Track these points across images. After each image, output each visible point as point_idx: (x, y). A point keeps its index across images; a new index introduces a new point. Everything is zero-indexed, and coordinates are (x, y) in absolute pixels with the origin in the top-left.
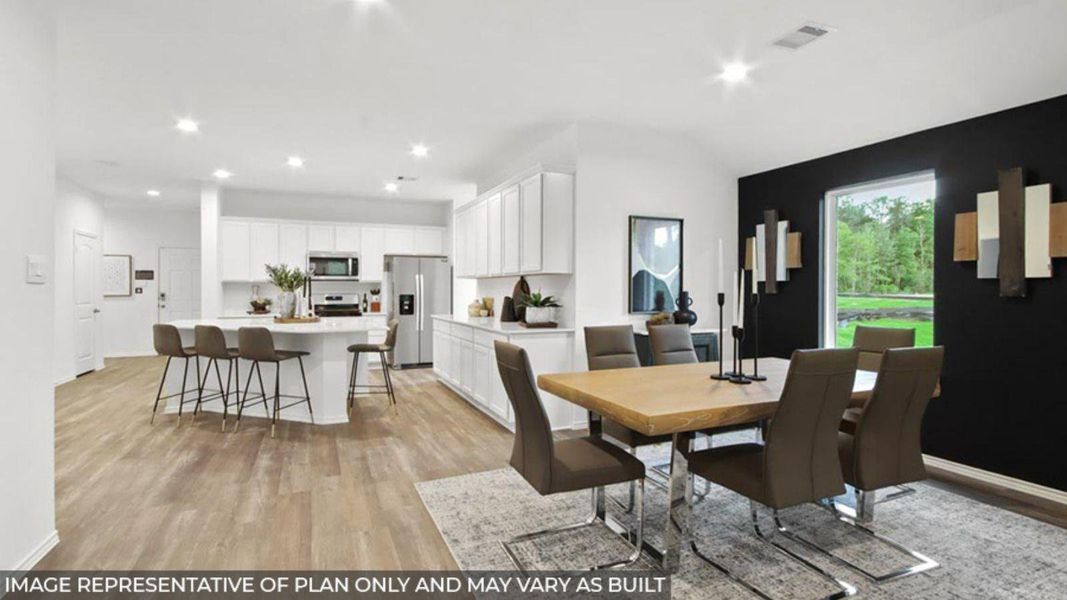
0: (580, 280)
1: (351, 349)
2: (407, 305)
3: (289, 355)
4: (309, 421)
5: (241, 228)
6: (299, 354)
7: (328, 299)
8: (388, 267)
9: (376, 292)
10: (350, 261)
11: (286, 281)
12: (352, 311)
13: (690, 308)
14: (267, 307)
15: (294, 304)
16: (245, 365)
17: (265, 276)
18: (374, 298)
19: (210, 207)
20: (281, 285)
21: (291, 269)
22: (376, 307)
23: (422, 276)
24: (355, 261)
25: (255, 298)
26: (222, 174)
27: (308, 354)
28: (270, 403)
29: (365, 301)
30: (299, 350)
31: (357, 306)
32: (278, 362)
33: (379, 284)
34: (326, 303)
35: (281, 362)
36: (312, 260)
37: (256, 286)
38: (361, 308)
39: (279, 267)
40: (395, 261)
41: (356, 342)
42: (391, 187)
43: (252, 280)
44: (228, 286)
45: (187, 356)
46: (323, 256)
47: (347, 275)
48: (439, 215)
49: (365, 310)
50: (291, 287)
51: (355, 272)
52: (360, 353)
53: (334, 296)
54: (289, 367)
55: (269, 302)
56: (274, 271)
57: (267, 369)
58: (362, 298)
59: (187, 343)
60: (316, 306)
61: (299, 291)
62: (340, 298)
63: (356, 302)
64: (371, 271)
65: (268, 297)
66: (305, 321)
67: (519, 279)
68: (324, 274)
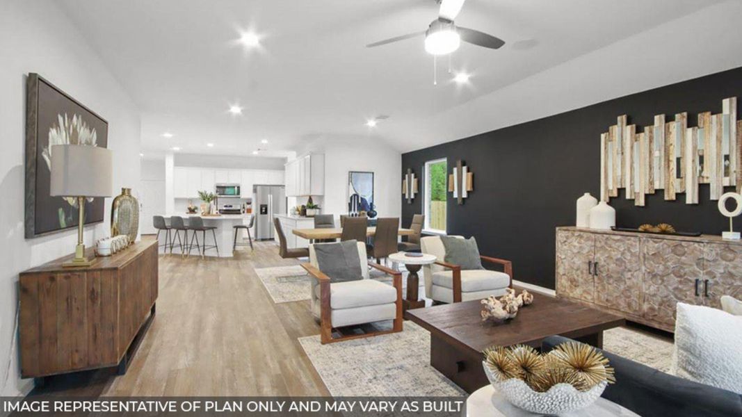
0: (326, 198)
1: (235, 227)
2: (264, 210)
3: (209, 228)
4: (216, 256)
5: (184, 171)
6: (213, 228)
7: (226, 206)
8: (255, 191)
9: (249, 203)
10: (236, 188)
11: (206, 198)
12: (237, 212)
13: (375, 210)
14: (196, 211)
15: (210, 208)
16: (190, 232)
17: (197, 196)
18: (248, 206)
19: (170, 162)
20: (204, 199)
21: (208, 193)
22: (249, 211)
23: (271, 196)
24: (239, 187)
25: (190, 206)
26: (177, 149)
27: (216, 228)
28: (201, 249)
29: (244, 208)
30: (213, 226)
31: (239, 210)
32: (204, 231)
33: (251, 199)
34: (224, 208)
35: (206, 231)
36: (218, 187)
37: (191, 200)
38: (242, 211)
39: (203, 192)
40: (258, 188)
41: (238, 224)
42: (255, 153)
43: (188, 197)
44: (177, 200)
45: (167, 229)
46: (223, 185)
47: (234, 194)
48: (281, 165)
49: (244, 212)
50: (209, 201)
51: (238, 193)
52: (238, 229)
53: (228, 205)
54: (209, 233)
55: (196, 208)
56: (201, 193)
57: (200, 233)
58: (242, 206)
59: (168, 224)
60: (220, 210)
61: (212, 202)
62: (231, 206)
63: (239, 208)
64: (247, 193)
65: (197, 205)
66: (215, 215)
67: (308, 198)
68: (223, 194)
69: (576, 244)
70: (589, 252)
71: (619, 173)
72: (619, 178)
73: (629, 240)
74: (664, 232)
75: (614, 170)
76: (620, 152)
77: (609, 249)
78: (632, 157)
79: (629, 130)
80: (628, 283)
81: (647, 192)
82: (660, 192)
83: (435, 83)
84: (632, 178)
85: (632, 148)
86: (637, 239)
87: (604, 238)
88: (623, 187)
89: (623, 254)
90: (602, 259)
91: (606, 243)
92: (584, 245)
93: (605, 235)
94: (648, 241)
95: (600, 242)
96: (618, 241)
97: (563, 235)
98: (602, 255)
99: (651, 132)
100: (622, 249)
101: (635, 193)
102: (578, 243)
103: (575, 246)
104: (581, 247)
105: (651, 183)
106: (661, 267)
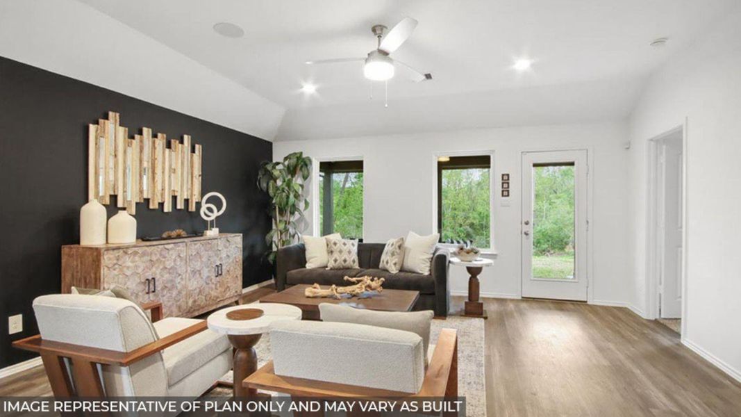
69: (130, 264)
70: (144, 269)
71: (112, 178)
72: (113, 183)
73: (179, 246)
74: (179, 237)
75: (106, 174)
76: (113, 154)
77: (163, 259)
78: (125, 162)
79: (122, 131)
80: (179, 287)
81: (138, 201)
82: (147, 200)
83: (386, 106)
84: (125, 185)
85: (125, 152)
86: (184, 244)
87: (159, 250)
88: (116, 194)
89: (175, 261)
90: (158, 272)
91: (161, 255)
92: (139, 263)
93: (160, 246)
94: (191, 244)
95: (156, 254)
96: (172, 249)
97: (111, 256)
98: (157, 268)
99: (141, 141)
100: (174, 257)
101: (127, 201)
102: (133, 262)
103: (128, 268)
104: (136, 266)
105: (141, 192)
106: (199, 264)
